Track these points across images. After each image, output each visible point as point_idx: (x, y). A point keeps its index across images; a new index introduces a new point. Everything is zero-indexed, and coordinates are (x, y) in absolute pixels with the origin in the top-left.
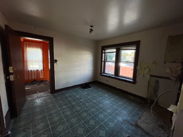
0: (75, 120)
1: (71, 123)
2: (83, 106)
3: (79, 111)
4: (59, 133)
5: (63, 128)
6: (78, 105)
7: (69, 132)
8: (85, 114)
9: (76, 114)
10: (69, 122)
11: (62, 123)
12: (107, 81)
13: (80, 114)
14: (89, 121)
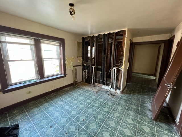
0: (111, 122)
1: (116, 124)
2: (88, 122)
3: (97, 124)
4: (130, 130)
5: (125, 129)
6: (87, 130)
7: (123, 121)
8: (100, 116)
9: (103, 125)
10: (117, 127)
11: (122, 134)
12: (28, 93)
13: (102, 121)
14: (105, 111)
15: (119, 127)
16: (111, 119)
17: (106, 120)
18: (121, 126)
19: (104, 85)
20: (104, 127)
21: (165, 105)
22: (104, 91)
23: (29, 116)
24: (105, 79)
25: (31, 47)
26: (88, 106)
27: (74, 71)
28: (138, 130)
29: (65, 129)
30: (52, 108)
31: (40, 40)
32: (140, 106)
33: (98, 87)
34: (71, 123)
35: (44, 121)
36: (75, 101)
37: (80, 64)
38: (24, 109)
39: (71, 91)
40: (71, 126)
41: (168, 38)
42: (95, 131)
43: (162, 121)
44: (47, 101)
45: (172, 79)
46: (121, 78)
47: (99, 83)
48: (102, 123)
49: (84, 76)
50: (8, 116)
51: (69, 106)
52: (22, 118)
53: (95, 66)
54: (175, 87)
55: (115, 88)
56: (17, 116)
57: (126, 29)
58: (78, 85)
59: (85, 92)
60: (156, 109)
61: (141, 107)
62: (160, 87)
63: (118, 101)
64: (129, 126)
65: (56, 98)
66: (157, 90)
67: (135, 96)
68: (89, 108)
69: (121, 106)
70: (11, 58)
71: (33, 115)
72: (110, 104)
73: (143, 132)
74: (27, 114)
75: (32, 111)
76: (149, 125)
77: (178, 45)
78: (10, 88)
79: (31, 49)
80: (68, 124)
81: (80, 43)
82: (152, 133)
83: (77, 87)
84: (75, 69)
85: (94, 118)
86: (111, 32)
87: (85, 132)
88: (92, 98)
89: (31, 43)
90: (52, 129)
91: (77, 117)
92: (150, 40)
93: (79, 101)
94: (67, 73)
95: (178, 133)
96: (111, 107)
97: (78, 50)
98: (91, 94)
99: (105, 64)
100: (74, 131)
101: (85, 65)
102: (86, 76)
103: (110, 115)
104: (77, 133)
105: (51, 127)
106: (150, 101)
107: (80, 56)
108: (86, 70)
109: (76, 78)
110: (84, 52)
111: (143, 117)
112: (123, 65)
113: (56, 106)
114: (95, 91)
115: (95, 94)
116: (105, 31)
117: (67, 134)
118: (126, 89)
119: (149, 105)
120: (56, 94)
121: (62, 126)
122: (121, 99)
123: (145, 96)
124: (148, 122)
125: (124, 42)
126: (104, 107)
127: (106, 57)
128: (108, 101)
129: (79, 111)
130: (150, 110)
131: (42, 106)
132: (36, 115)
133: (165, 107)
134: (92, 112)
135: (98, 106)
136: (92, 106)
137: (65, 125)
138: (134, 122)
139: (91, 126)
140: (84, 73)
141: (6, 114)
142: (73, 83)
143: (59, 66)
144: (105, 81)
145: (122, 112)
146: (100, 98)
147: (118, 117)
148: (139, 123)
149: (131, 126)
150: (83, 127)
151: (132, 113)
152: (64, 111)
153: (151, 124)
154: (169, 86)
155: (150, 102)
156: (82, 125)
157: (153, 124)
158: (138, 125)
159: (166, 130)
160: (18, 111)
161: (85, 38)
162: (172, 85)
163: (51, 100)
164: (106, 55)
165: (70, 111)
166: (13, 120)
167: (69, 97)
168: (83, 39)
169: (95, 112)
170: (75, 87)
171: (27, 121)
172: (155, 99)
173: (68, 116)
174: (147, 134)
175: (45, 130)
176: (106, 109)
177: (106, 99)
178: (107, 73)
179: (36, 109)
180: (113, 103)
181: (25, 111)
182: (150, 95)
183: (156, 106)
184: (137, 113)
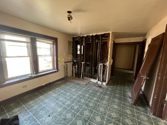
0: (100, 109)
1: (105, 110)
2: (81, 110)
3: (89, 111)
4: (116, 113)
5: (112, 113)
6: (82, 116)
7: (111, 107)
8: (91, 105)
9: (94, 111)
10: (105, 112)
11: (111, 117)
12: (23, 87)
13: (93, 108)
14: (95, 100)
15: (108, 112)
16: (101, 106)
17: (96, 107)
18: (109, 111)
19: (92, 79)
20: (96, 112)
21: (141, 93)
22: (92, 84)
23: (26, 108)
24: (93, 73)
25: (27, 45)
26: (80, 96)
27: (66, 67)
28: (122, 113)
29: (62, 117)
30: (48, 100)
31: (36, 38)
32: (122, 94)
33: (86, 80)
34: (67, 111)
35: (41, 111)
36: (68, 93)
37: (71, 61)
38: (20, 102)
39: (63, 85)
40: (67, 114)
41: (142, 41)
42: (88, 116)
43: (140, 105)
44: (41, 94)
45: (146, 72)
46: (107, 72)
47: (88, 77)
48: (94, 110)
49: (74, 71)
50: (5, 109)
51: (63, 98)
52: (20, 110)
53: (84, 62)
54: (148, 78)
55: (101, 81)
56: (14, 109)
57: (111, 32)
58: (69, 79)
59: (76, 85)
60: (135, 96)
61: (123, 96)
62: (137, 79)
63: (104, 91)
64: (115, 110)
65: (50, 91)
66: (134, 82)
67: (118, 87)
68: (81, 98)
69: (108, 96)
70: (8, 55)
71: (30, 107)
72: (98, 94)
73: (126, 114)
74: (24, 106)
75: (29, 103)
76: (130, 109)
77: (149, 46)
78: (7, 82)
79: (27, 47)
80: (64, 113)
81: (71, 42)
82: (133, 114)
83: (67, 81)
84: (66, 65)
85: (86, 106)
86: (98, 34)
87: (80, 118)
88: (82, 90)
89: (28, 41)
90: (51, 118)
91: (72, 106)
92: (128, 42)
93: (72, 93)
94: (59, 69)
95: (151, 113)
96: (100, 96)
97: (69, 48)
98: (81, 86)
99: (93, 60)
100: (70, 117)
101: (75, 61)
102: (75, 71)
103: (99, 103)
104: (74, 119)
105: (49, 116)
106: (129, 90)
107: (70, 54)
108: (76, 66)
109: (67, 73)
110: (74, 50)
111: (125, 103)
112: (108, 61)
113: (51, 98)
114: (85, 84)
115: (84, 86)
116: (93, 33)
117: (64, 120)
118: (110, 82)
119: (130, 94)
120: (49, 87)
121: (59, 114)
122: (107, 89)
123: (126, 87)
124: (130, 106)
125: (109, 43)
126: (94, 97)
127: (94, 55)
128: (97, 92)
129: (73, 101)
130: (130, 98)
131: (38, 99)
132: (33, 107)
133: (141, 94)
134: (84, 101)
135: (88, 96)
136: (83, 96)
137: (62, 114)
138: (118, 107)
139: (84, 112)
140: (74, 68)
141: (2, 107)
142: (64, 77)
143: (52, 62)
144: (93, 75)
145: (109, 100)
146: (89, 89)
147: (106, 104)
148: (123, 108)
149: (117, 111)
150: (78, 114)
151: (117, 100)
152: (59, 102)
153: (132, 108)
154: (144, 77)
155: (130, 92)
156: (77, 112)
157: (133, 108)
158: (122, 109)
159: (143, 111)
160: (14, 105)
161: (75, 38)
162: (146, 76)
163: (46, 93)
164: (94, 53)
165: (64, 102)
166: (11, 113)
167: (62, 90)
168: (73, 38)
169: (87, 101)
170: (66, 81)
171: (25, 112)
172: (133, 88)
173: (63, 106)
174: (129, 115)
175: (44, 119)
176: (95, 99)
177: (95, 90)
178: (94, 68)
179: (33, 101)
180: (101, 93)
181: (22, 104)
182: (130, 86)
183: (135, 93)
184: (121, 100)
